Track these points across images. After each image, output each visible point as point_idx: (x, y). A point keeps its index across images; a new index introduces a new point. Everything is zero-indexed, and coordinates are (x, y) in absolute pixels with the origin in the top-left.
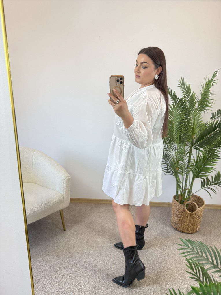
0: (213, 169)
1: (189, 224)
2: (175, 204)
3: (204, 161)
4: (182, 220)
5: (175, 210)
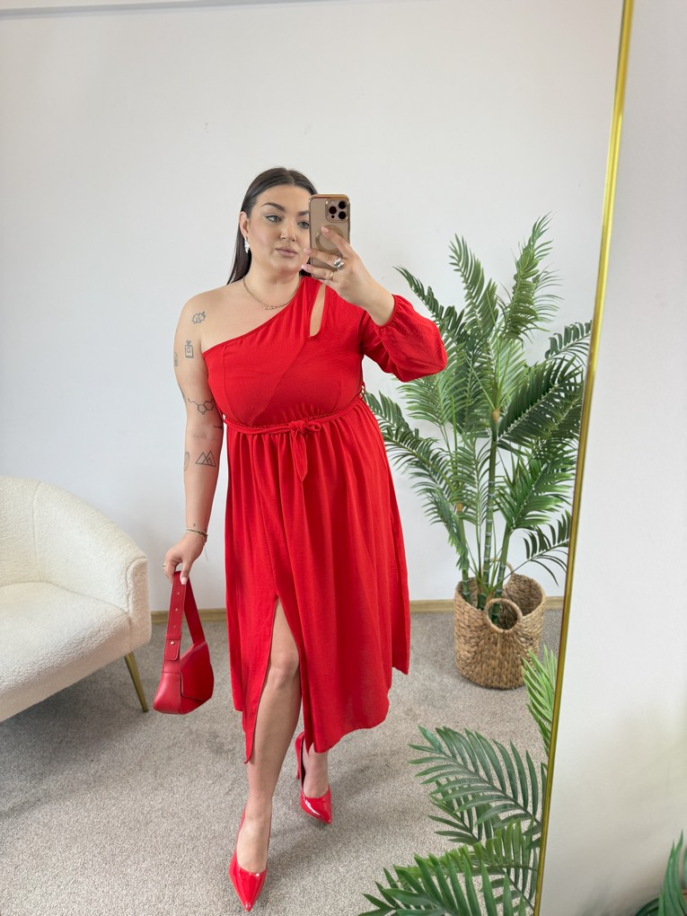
0: (563, 500)
1: (501, 663)
2: (460, 607)
3: (536, 479)
4: (482, 651)
5: (462, 625)
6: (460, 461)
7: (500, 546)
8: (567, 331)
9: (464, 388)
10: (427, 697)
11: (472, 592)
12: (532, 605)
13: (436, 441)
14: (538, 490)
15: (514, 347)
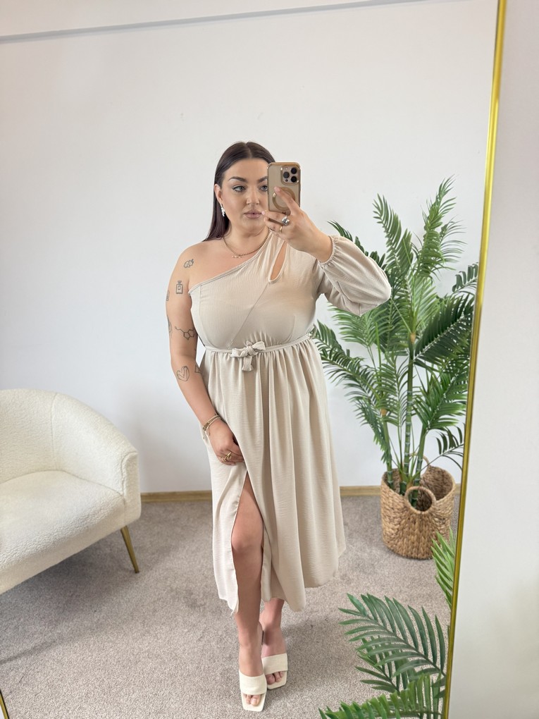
1: (419, 538)
2: (385, 492)
3: (446, 390)
4: (402, 530)
5: (388, 507)
6: (383, 375)
7: (417, 443)
8: (470, 269)
9: (387, 316)
10: (359, 565)
11: (395, 480)
12: (445, 491)
13: (362, 359)
14: (448, 398)
15: (427, 283)
